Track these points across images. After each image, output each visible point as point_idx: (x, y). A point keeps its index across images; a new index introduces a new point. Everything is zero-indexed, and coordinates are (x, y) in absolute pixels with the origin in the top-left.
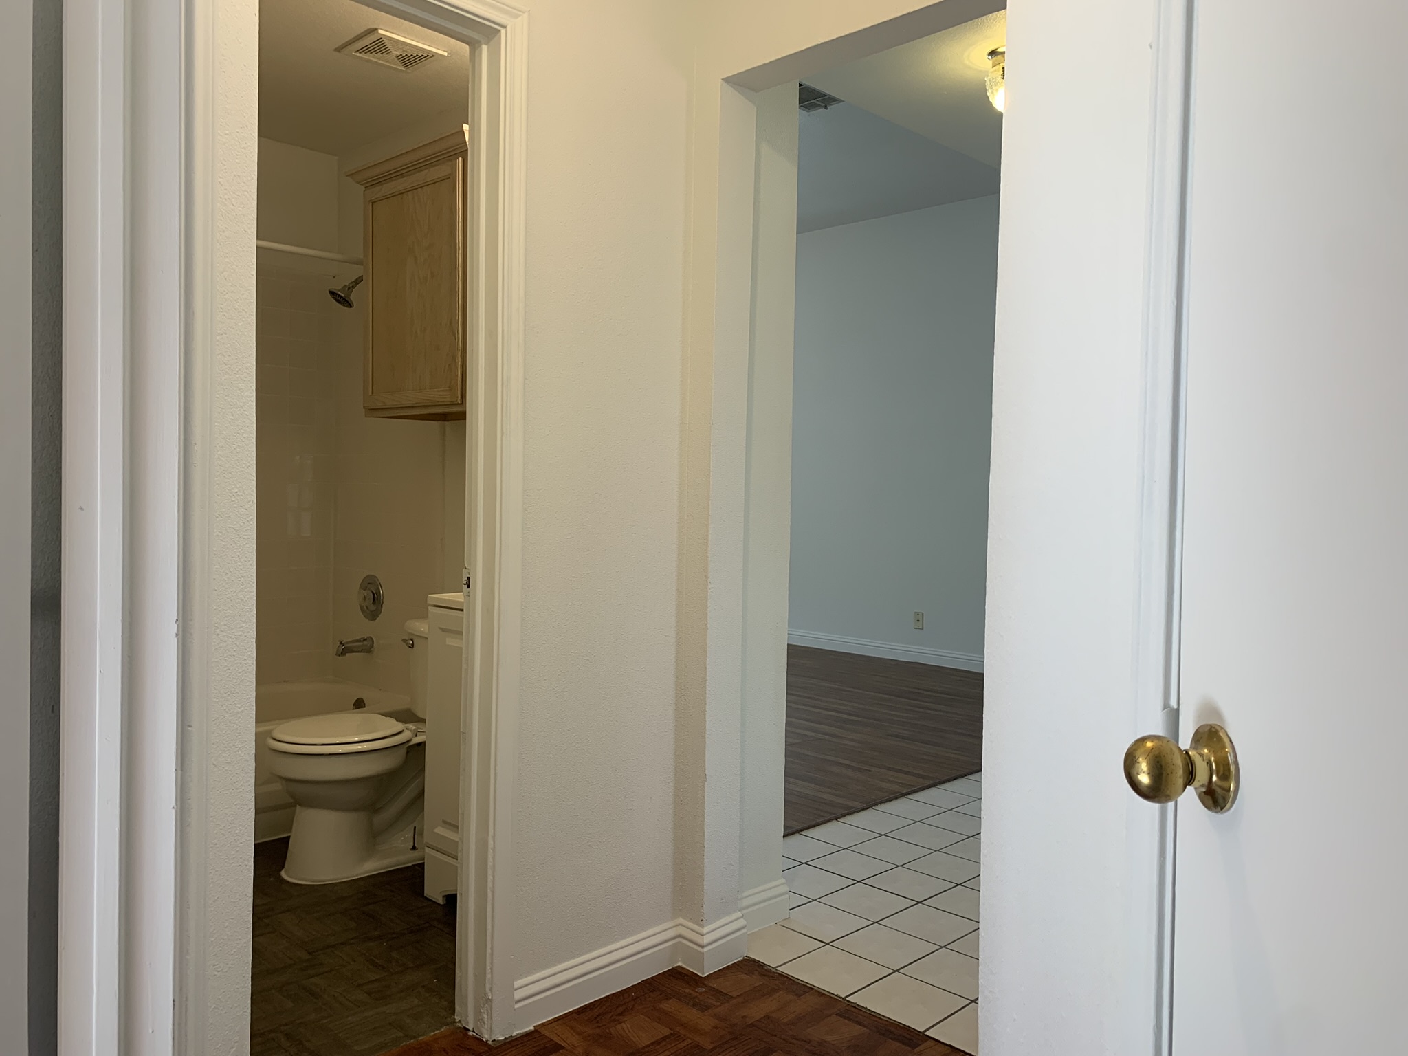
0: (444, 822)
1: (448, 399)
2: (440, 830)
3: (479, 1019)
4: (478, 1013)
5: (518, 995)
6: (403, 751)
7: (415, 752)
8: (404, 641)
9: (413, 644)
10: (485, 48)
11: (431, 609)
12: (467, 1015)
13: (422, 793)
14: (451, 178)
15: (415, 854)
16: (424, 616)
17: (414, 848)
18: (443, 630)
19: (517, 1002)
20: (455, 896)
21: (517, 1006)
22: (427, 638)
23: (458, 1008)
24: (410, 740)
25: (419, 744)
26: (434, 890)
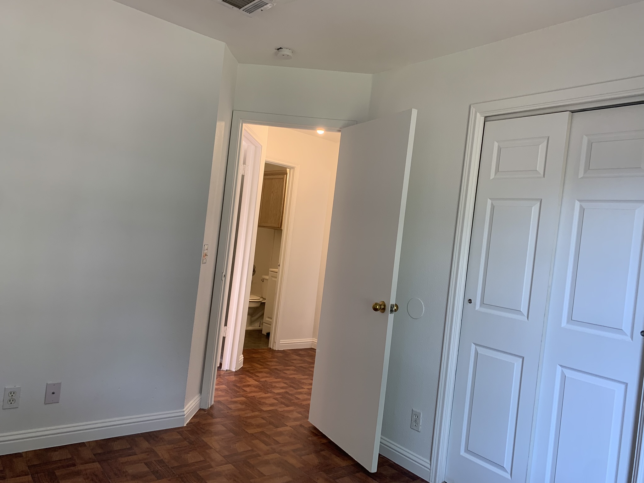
0: (268, 317)
1: (277, 227)
2: (267, 319)
3: (273, 346)
4: (273, 345)
5: (281, 343)
6: (260, 303)
7: (263, 304)
8: (261, 280)
9: (263, 281)
10: (292, 170)
11: (270, 272)
12: (271, 346)
13: (263, 314)
14: (283, 178)
15: (260, 328)
16: (267, 275)
17: (260, 326)
18: (272, 276)
19: (280, 344)
20: (270, 333)
21: (280, 345)
22: (268, 280)
23: (269, 345)
24: (261, 301)
25: (263, 303)
26: (264, 332)
